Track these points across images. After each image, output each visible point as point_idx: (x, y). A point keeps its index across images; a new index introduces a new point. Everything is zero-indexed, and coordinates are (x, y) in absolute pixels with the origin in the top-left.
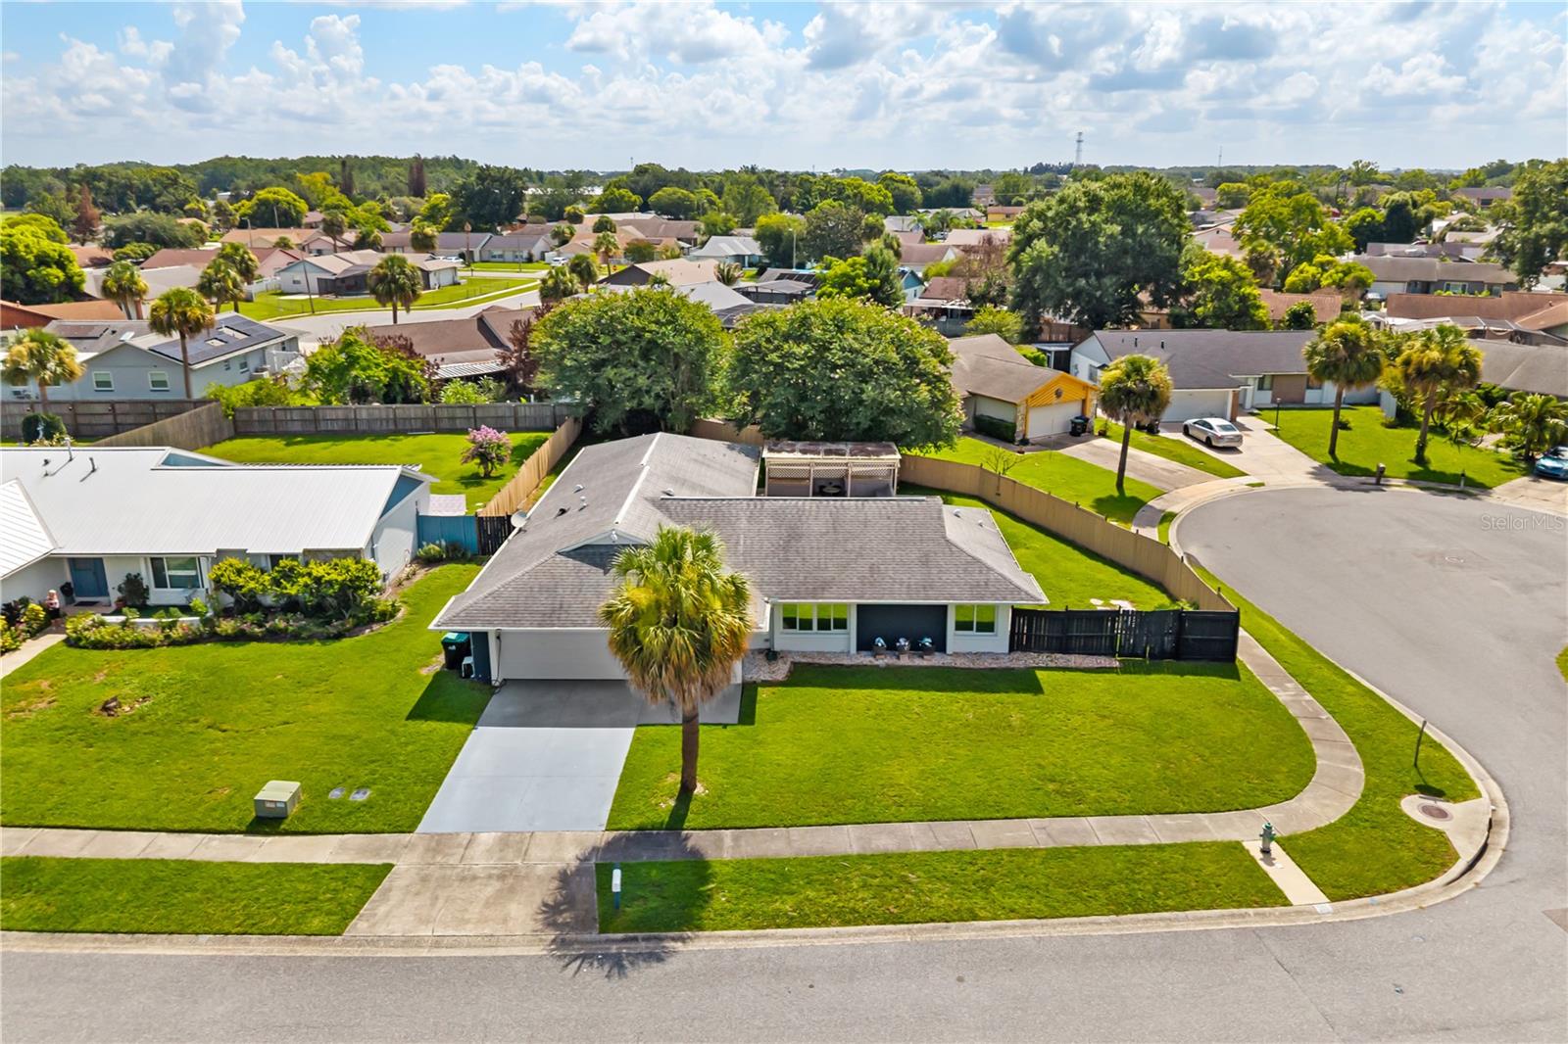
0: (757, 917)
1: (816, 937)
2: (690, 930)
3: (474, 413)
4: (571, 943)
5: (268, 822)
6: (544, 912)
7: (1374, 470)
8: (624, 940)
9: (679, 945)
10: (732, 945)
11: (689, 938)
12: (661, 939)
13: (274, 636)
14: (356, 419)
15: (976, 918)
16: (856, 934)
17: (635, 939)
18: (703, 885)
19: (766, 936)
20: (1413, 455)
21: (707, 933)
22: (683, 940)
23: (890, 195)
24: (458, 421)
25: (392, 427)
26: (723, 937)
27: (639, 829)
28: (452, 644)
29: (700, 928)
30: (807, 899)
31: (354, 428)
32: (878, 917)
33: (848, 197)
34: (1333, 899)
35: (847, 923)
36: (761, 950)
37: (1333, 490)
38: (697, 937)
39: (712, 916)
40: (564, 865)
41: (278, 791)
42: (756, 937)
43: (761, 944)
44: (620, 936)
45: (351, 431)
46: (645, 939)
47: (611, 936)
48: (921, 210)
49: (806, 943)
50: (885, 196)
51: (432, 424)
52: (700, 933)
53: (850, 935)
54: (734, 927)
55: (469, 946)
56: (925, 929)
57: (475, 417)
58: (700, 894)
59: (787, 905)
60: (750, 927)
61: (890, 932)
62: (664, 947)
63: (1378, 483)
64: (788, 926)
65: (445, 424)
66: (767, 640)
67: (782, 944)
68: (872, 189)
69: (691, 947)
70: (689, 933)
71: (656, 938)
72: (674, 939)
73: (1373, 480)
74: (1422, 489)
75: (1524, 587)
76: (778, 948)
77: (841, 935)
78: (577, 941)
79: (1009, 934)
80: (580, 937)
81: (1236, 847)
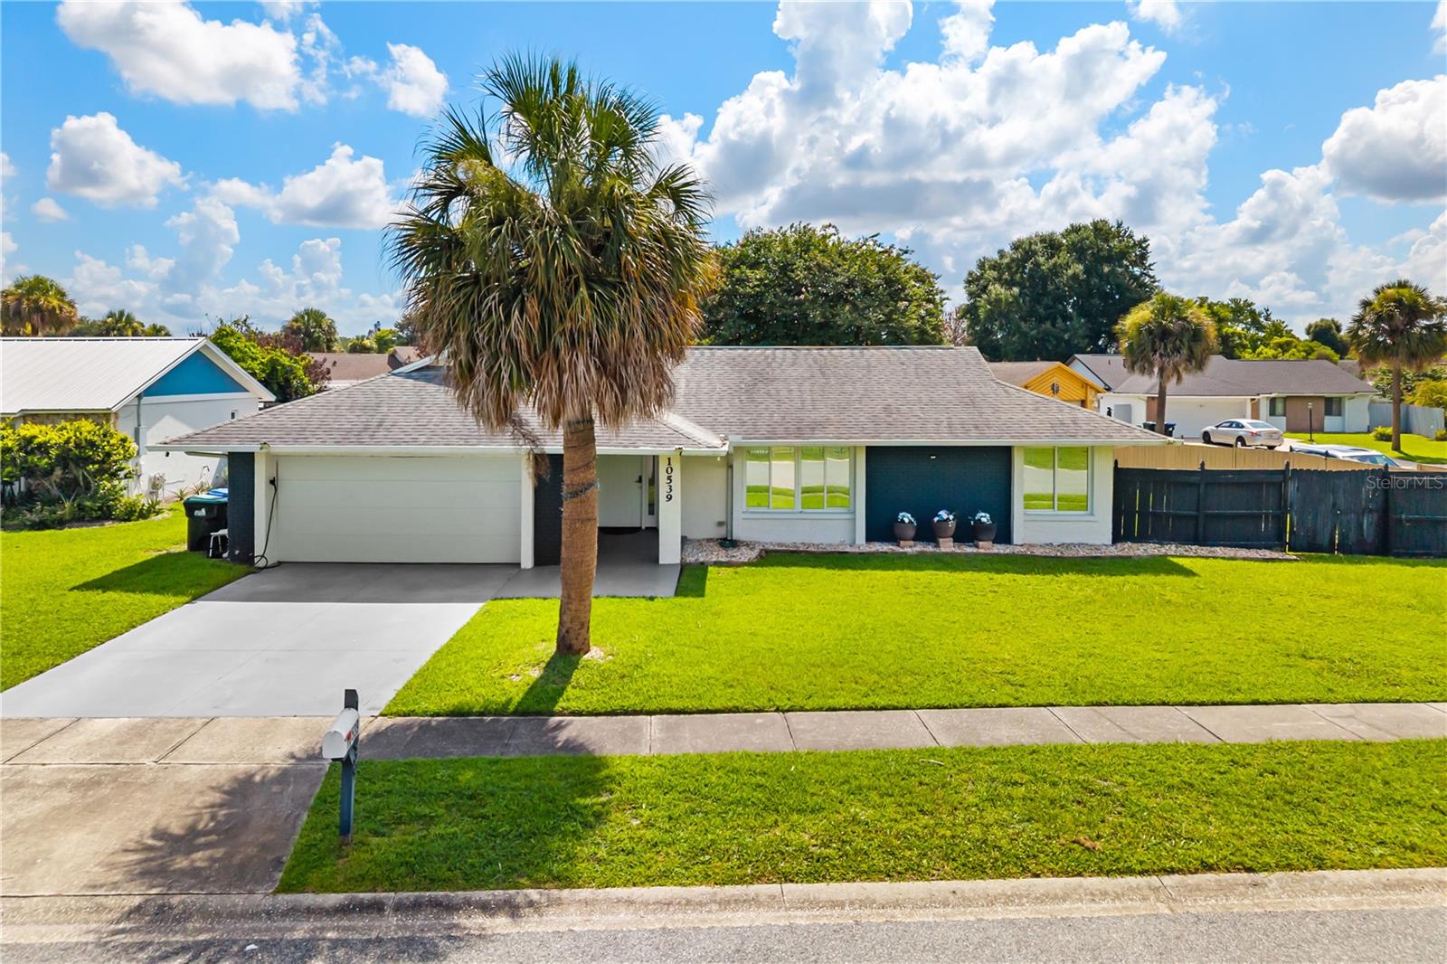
0: (725, 855)
1: (897, 904)
2: (537, 884)
4: (186, 915)
6: (150, 848)
8: (343, 910)
9: (501, 923)
10: (655, 921)
11: (531, 904)
12: (451, 908)
15: (1320, 864)
16: (1008, 899)
17: (377, 907)
18: (584, 795)
19: (755, 902)
21: (584, 893)
22: (513, 909)
26: (630, 902)
27: (452, 714)
29: (565, 881)
30: (855, 820)
32: (1054, 857)
35: (978, 871)
36: (742, 934)
38: (559, 902)
39: (602, 853)
40: (255, 767)
42: (725, 904)
43: (740, 919)
44: (333, 899)
46: (399, 908)
47: (308, 899)
49: (874, 917)
52: (566, 893)
53: (991, 901)
54: (664, 877)
56: (1198, 888)
58: (574, 812)
59: (806, 833)
60: (707, 878)
61: (1104, 894)
62: (456, 926)
64: (814, 876)
66: (720, 524)
67: (802, 919)
69: (532, 924)
70: (534, 894)
71: (436, 904)
72: (485, 908)
76: (792, 928)
77: (967, 902)
78: (204, 913)
80: (214, 902)
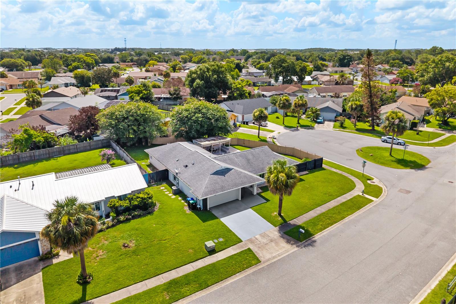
3: (77, 147)
5: (212, 251)
6: (288, 243)
7: (296, 127)
10: (321, 235)
13: (134, 217)
14: (34, 156)
15: (345, 218)
16: (334, 226)
17: (307, 241)
20: (297, 122)
22: (314, 238)
23: (93, 60)
24: (71, 150)
25: (48, 156)
26: (318, 235)
27: (281, 225)
28: (194, 203)
30: (321, 224)
31: (34, 158)
32: (334, 223)
33: (82, 61)
34: (377, 198)
35: (331, 225)
36: (326, 234)
37: (292, 132)
38: (315, 236)
39: (313, 232)
41: (210, 244)
42: (323, 233)
44: (305, 241)
45: (32, 160)
47: (303, 242)
48: (101, 65)
49: (330, 230)
50: (92, 61)
51: (62, 152)
55: (284, 254)
56: (341, 222)
57: (77, 148)
60: (320, 231)
61: (338, 224)
62: (313, 240)
63: (297, 129)
64: (324, 229)
65: (67, 152)
68: (88, 59)
69: (317, 238)
70: (313, 236)
71: (310, 239)
73: (296, 128)
74: (305, 129)
75: (341, 144)
76: (328, 233)
79: (351, 218)
80: (299, 244)
81: (359, 195)
